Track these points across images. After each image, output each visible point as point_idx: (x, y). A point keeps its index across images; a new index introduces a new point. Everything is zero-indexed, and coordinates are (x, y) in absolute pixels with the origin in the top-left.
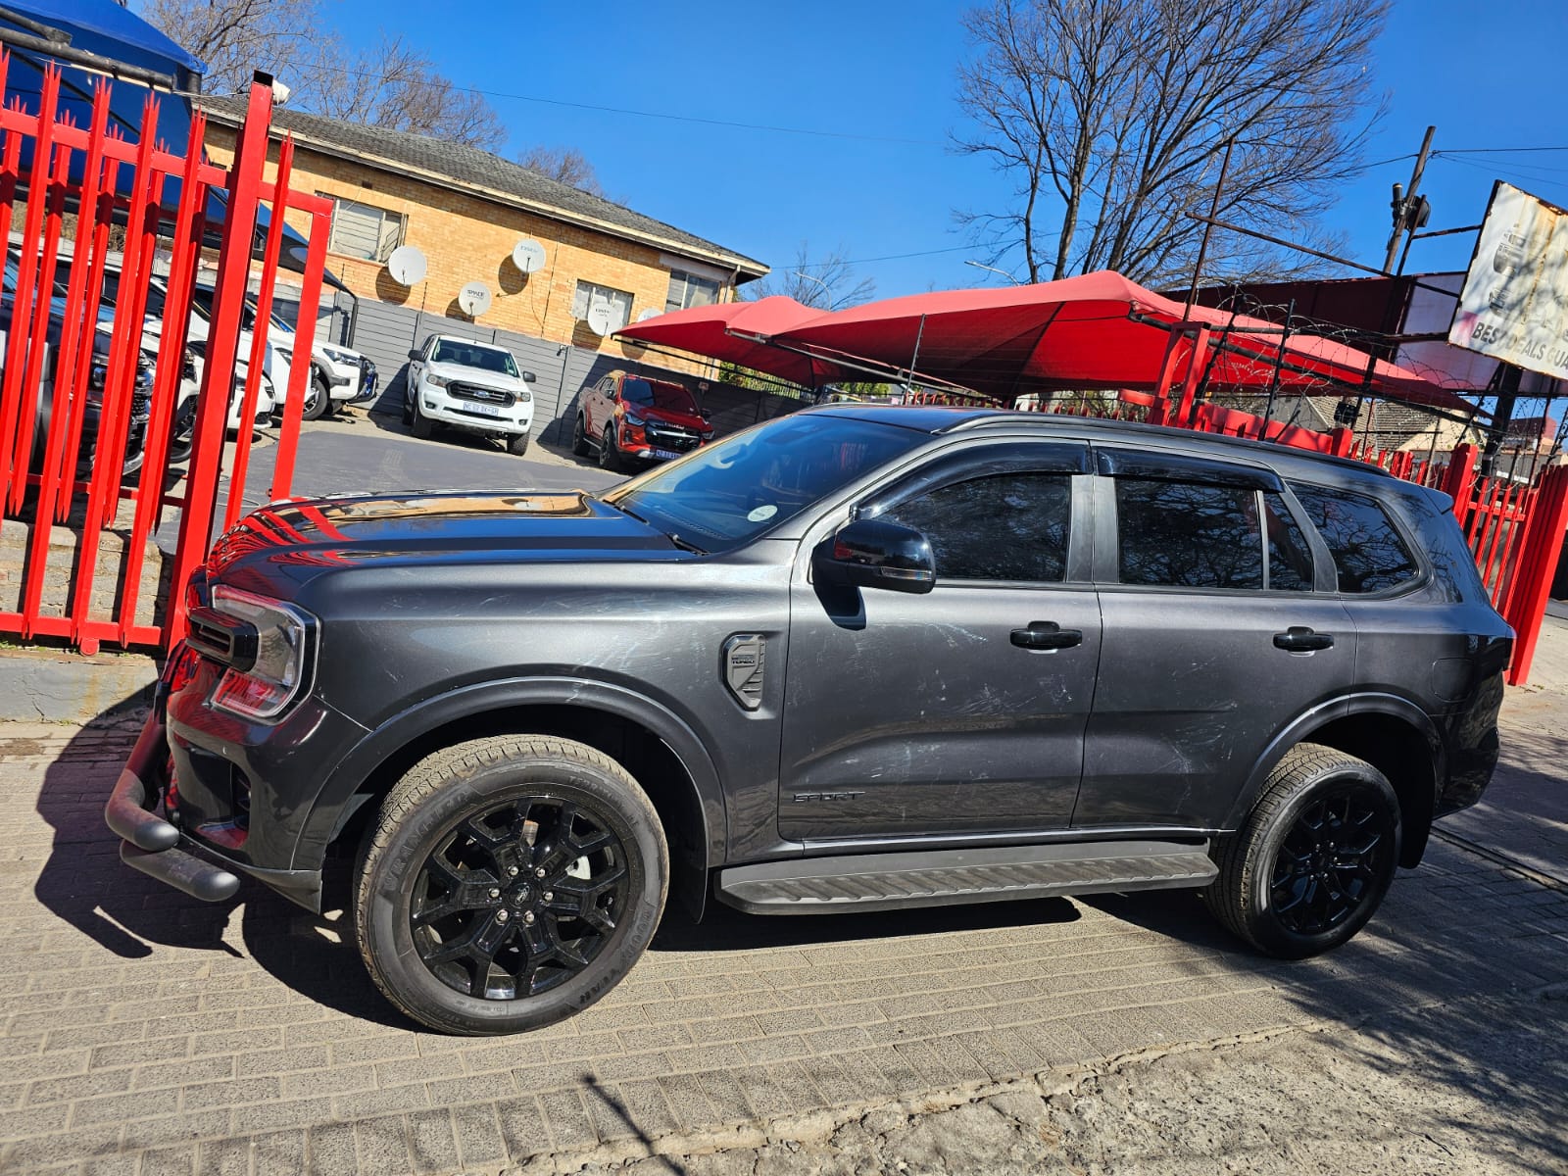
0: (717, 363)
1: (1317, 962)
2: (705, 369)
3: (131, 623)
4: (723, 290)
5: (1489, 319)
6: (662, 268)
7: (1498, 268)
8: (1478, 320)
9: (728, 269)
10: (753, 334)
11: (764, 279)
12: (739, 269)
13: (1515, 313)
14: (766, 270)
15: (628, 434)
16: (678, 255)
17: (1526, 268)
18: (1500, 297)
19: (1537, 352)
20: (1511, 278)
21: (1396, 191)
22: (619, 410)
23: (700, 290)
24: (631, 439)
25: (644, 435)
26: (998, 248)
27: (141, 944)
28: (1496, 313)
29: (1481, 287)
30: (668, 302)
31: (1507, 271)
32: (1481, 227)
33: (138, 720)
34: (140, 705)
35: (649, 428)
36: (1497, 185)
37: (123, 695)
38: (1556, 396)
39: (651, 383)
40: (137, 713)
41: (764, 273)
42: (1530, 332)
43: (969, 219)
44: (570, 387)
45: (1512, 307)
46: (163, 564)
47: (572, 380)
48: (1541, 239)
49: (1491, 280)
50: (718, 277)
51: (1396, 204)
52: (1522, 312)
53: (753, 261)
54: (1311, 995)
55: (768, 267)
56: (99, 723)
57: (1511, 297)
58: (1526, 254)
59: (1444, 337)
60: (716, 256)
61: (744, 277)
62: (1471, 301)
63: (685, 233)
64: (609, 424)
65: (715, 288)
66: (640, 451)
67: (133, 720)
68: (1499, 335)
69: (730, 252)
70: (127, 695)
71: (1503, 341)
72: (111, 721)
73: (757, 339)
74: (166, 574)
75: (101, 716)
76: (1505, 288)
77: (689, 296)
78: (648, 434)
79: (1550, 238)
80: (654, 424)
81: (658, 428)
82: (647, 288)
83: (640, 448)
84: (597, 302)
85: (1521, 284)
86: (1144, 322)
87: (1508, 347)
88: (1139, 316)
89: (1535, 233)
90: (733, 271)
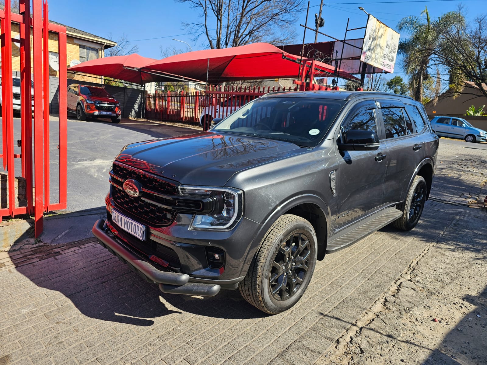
0: (103, 77)
1: (413, 229)
2: (99, 80)
3: (14, 207)
4: (100, 52)
5: (368, 53)
6: (76, 44)
7: (370, 39)
8: (366, 54)
9: (101, 44)
10: (133, 68)
11: (114, 48)
12: (105, 44)
13: (373, 51)
14: (115, 44)
15: (88, 107)
16: (81, 39)
17: (374, 39)
18: (370, 47)
19: (377, 62)
20: (372, 42)
21: (316, 16)
22: (80, 98)
23: (91, 52)
24: (90, 108)
25: (95, 106)
26: (197, 34)
27: (147, 320)
28: (369, 52)
29: (367, 45)
30: (80, 57)
31: (371, 39)
32: (366, 27)
33: (29, 244)
34: (26, 238)
35: (96, 104)
36: (369, 15)
37: (18, 236)
38: (374, 73)
39: (88, 87)
40: (27, 241)
41: (115, 45)
42: (375, 56)
43: (187, 25)
44: (52, 91)
45: (372, 50)
46: (19, 182)
47: (52, 88)
48: (377, 30)
49: (368, 42)
50: (97, 47)
51: (316, 20)
52: (374, 51)
53: (110, 41)
54: (422, 238)
55: (116, 43)
56: (14, 248)
57: (372, 47)
58: (375, 34)
59: (359, 58)
60: (96, 39)
61: (107, 47)
62: (365, 49)
63: (81, 31)
64: (79, 104)
65: (97, 51)
66: (94, 113)
67: (27, 244)
68: (370, 57)
69: (101, 38)
70: (20, 235)
71: (371, 59)
72: (17, 247)
73: (135, 69)
74: (21, 185)
75: (12, 246)
76: (371, 45)
77: (88, 54)
78: (96, 106)
79: (379, 30)
80: (98, 102)
81: (99, 103)
82: (72, 52)
83: (94, 111)
84: (52, 58)
85: (374, 43)
86: (286, 59)
87: (371, 61)
88: (285, 57)
89: (376, 28)
90: (103, 44)
